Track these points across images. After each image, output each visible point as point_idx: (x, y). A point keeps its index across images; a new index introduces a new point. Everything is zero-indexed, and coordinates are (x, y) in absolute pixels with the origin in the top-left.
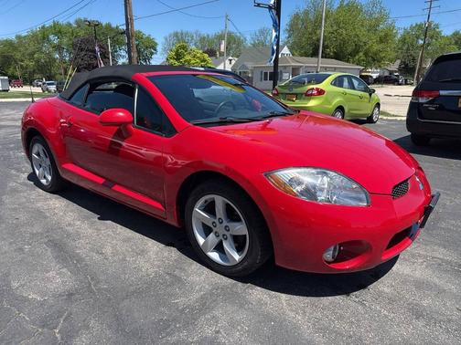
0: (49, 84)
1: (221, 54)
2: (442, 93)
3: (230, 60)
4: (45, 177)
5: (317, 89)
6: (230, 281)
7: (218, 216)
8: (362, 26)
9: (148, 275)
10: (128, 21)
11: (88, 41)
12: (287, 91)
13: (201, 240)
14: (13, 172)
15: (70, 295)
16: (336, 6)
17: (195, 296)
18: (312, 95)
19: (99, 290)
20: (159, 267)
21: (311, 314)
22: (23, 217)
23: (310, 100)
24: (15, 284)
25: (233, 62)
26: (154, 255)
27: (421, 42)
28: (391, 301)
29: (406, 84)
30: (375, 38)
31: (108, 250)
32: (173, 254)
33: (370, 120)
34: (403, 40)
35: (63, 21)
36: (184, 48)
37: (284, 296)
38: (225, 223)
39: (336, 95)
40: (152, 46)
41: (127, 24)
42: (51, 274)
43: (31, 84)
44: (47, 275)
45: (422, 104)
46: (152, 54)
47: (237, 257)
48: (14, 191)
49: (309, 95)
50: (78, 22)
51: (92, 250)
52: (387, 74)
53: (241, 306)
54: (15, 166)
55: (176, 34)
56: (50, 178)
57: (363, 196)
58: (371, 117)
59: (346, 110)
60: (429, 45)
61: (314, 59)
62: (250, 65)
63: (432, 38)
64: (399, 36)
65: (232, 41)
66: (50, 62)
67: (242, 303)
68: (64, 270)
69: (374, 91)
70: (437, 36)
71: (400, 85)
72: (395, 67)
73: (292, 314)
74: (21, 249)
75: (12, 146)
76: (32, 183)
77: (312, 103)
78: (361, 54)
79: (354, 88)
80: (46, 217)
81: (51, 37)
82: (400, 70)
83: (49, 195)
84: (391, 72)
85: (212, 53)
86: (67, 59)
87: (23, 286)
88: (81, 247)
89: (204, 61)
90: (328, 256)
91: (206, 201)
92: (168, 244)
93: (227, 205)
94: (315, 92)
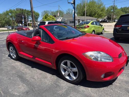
0: (9, 27)
1: (58, 16)
2: (123, 25)
3: (60, 18)
4: (14, 56)
5: (87, 26)
6: (73, 85)
7: (68, 66)
8: (96, 7)
9: (49, 85)
10: (32, 8)
11: (20, 14)
12: (79, 27)
13: (63, 73)
14: (3, 54)
15: (27, 92)
16: (89, 2)
17: (64, 90)
18: (86, 27)
19: (35, 90)
20: (52, 82)
21: (98, 93)
22: (9, 68)
23: (85, 29)
24: (10, 90)
25: (61, 18)
26: (49, 78)
27: (112, 11)
28: (120, 88)
29: (109, 22)
30: (100, 10)
31: (36, 78)
32: (55, 77)
33: (102, 33)
34: (107, 10)
35: (12, 9)
36: (47, 15)
37: (89, 89)
38: (71, 68)
39: (92, 27)
40: (38, 15)
41: (31, 9)
42: (20, 86)
43: (4, 27)
44: (19, 86)
45: (117, 29)
46: (38, 17)
47: (75, 78)
48: (5, 60)
49: (85, 28)
50: (17, 9)
51: (31, 78)
52: (104, 20)
53: (78, 93)
54: (4, 52)
55: (45, 11)
56: (15, 56)
57: (111, 59)
58: (102, 32)
59: (95, 31)
60: (114, 11)
61: (84, 17)
62: (66, 19)
63: (115, 9)
64: (106, 9)
65: (61, 13)
66: (9, 21)
67: (78, 92)
68: (24, 85)
69: (102, 25)
70: (116, 9)
71: (107, 23)
72: (106, 18)
73: (93, 94)
74: (10, 79)
75: (2, 46)
76: (10, 58)
77: (86, 30)
78: (96, 15)
79: (97, 25)
80: (16, 68)
81: (9, 14)
82: (107, 19)
83: (15, 61)
84: (105, 19)
85: (55, 16)
86: (14, 20)
87: (12, 90)
88: (28, 77)
89: (53, 18)
90: (102, 76)
91: (64, 62)
92: (53, 74)
93: (71, 63)
94: (87, 27)
